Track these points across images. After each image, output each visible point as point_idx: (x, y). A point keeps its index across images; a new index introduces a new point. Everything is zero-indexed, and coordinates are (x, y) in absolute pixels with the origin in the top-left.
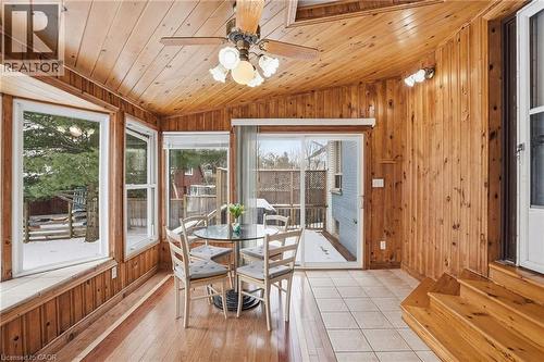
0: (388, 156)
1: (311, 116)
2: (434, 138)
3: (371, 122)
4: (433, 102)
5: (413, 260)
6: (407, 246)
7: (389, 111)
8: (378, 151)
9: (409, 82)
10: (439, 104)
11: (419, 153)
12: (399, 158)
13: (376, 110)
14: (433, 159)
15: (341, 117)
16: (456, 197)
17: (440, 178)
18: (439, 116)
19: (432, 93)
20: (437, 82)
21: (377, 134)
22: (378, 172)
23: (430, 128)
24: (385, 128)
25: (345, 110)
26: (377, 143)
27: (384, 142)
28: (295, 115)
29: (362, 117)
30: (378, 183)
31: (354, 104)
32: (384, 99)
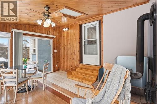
0: (57, 45)
1: (40, 33)
2: (68, 42)
3: (55, 37)
4: (68, 35)
5: (63, 68)
6: (62, 65)
7: (58, 35)
8: (56, 44)
9: (64, 30)
10: (70, 36)
11: (65, 45)
12: (60, 45)
13: (55, 34)
14: (68, 46)
15: (47, 34)
16: (73, 54)
17: (70, 50)
18: (70, 38)
19: (68, 33)
20: (69, 31)
21: (55, 40)
22: (55, 49)
23: (68, 40)
24: (57, 38)
25: (48, 33)
26: (55, 42)
27: (57, 42)
28: (35, 32)
29: (52, 35)
30: (56, 51)
31: (51, 32)
32: (57, 32)
